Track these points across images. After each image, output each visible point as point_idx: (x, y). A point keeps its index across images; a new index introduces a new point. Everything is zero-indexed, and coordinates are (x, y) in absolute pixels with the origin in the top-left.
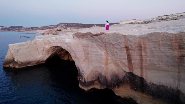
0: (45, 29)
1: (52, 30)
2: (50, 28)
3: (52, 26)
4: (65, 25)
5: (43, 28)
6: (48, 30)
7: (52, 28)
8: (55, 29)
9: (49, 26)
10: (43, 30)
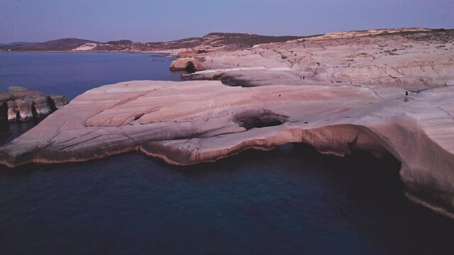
0: (178, 48)
1: (190, 49)
2: (187, 46)
3: (191, 39)
4: (219, 39)
5: (174, 45)
6: (184, 50)
7: (192, 45)
8: (197, 48)
9: (186, 40)
10: (174, 50)
